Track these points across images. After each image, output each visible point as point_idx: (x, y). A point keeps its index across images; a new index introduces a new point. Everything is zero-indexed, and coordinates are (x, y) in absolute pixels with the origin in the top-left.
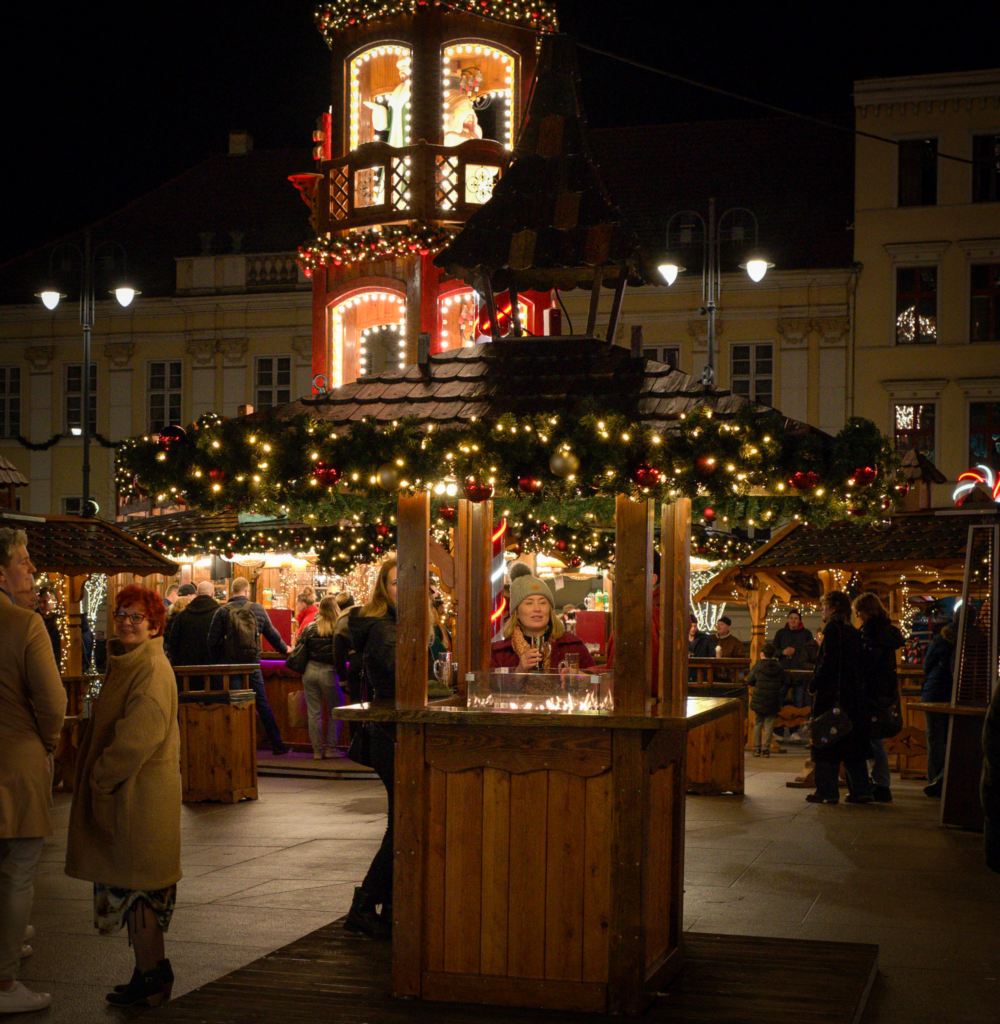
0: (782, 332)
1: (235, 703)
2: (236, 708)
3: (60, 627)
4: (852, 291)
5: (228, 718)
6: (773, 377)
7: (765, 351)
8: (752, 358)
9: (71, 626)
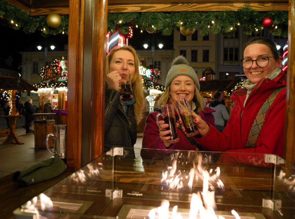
0: (162, 59)
1: (48, 123)
2: (49, 125)
3: (10, 104)
4: (173, 53)
5: (46, 127)
6: (161, 66)
7: (159, 62)
8: (157, 63)
9: (12, 104)
